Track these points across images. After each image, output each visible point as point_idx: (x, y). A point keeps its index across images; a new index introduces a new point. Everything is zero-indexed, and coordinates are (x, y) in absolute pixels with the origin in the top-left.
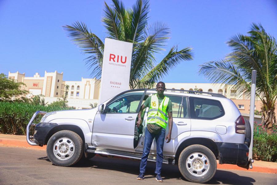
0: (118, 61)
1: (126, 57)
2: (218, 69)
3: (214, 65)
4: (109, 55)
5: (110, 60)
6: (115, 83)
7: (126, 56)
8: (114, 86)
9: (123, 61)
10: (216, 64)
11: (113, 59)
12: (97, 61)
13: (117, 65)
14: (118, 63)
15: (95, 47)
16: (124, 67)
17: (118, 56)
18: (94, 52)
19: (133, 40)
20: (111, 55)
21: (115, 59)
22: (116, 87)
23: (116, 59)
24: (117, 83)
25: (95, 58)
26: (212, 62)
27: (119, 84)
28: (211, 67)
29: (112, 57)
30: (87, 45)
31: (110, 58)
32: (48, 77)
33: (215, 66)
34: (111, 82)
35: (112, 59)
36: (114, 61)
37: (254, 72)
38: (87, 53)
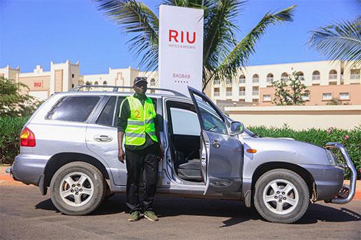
0: (182, 41)
1: (194, 33)
2: (341, 39)
3: (334, 31)
4: (168, 32)
5: (170, 40)
6: (180, 76)
7: (195, 31)
8: (180, 82)
9: (191, 39)
10: (337, 29)
11: (175, 37)
12: (147, 43)
13: (181, 47)
14: (183, 44)
15: (142, 21)
16: (193, 50)
17: (182, 32)
18: (141, 30)
19: (201, 4)
20: (171, 31)
21: (177, 38)
22: (183, 82)
23: (179, 38)
24: (183, 76)
25: (143, 39)
26: (332, 27)
27: (186, 76)
28: (329, 35)
29: (173, 35)
30: (128, 19)
31: (170, 36)
33: (336, 33)
34: (174, 75)
35: (173, 39)
36: (177, 41)
38: (130, 33)
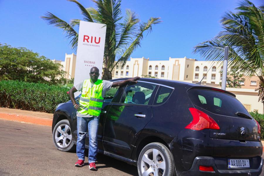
0: (92, 42)
1: (100, 38)
2: (214, 47)
4: (83, 36)
5: (84, 41)
6: (89, 62)
7: (100, 37)
8: (88, 65)
9: (97, 41)
10: (211, 43)
11: (87, 40)
13: (91, 45)
14: (92, 44)
16: (98, 47)
17: (92, 37)
20: (85, 36)
21: (88, 40)
22: (90, 66)
23: (90, 40)
24: (90, 62)
26: (207, 42)
27: (92, 63)
29: (86, 38)
31: (84, 39)
32: (67, 58)
34: (85, 62)
35: (86, 40)
36: (88, 42)
37: (227, 48)
